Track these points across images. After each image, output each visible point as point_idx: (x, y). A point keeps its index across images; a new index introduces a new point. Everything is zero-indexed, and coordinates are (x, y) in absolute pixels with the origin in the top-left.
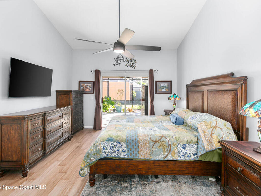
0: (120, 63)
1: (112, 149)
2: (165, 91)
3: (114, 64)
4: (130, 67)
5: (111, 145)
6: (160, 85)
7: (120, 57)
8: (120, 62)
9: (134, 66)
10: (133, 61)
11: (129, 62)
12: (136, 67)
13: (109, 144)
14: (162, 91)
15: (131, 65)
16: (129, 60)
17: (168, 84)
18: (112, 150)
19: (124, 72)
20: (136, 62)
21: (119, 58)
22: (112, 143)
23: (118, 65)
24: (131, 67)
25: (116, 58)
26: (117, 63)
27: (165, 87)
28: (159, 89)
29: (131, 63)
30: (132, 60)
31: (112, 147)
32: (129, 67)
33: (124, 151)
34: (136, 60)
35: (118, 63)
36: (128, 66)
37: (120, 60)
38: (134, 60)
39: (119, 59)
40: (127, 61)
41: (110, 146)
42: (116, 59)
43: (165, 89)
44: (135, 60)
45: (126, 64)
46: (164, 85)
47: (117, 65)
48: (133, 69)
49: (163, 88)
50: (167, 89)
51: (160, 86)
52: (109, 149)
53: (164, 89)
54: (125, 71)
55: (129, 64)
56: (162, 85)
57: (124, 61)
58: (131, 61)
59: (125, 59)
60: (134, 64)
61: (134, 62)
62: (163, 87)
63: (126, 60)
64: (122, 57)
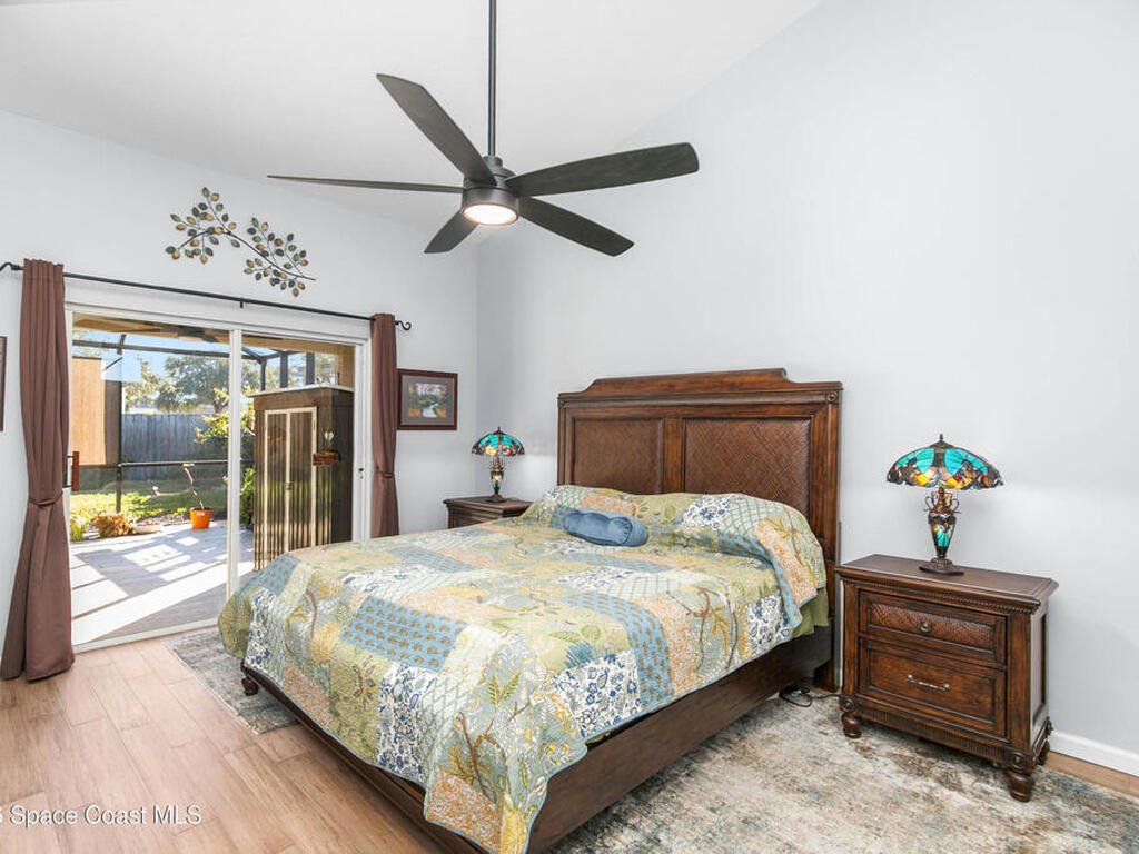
0: (209, 252)
1: (595, 695)
2: (434, 416)
3: (171, 250)
4: (274, 282)
5: (590, 678)
6: (415, 388)
7: (209, 211)
8: (208, 244)
9: (292, 284)
10: (291, 254)
11: (264, 254)
12: (303, 288)
13: (581, 679)
14: (423, 418)
15: (275, 272)
16: (264, 243)
17: (444, 387)
18: (597, 699)
19: (238, 303)
20: (307, 263)
21: (204, 217)
22: (592, 670)
23: (197, 258)
24: (278, 286)
25: (185, 213)
26: (189, 247)
27: (434, 398)
28: (410, 410)
29: (281, 261)
30: (282, 248)
31: (593, 688)
32: (265, 280)
33: (632, 687)
34: (303, 254)
35: (201, 248)
36: (258, 277)
37: (211, 231)
38: (292, 248)
39: (205, 225)
40: (254, 244)
41: (588, 682)
42: (183, 219)
43: (434, 409)
44: (298, 251)
45: (248, 262)
46: (431, 390)
47: (191, 255)
48: (286, 296)
49: (428, 405)
50: (441, 409)
51: (415, 393)
52: (584, 701)
53: (432, 407)
54: (242, 301)
55: (266, 264)
56: (422, 389)
57: (238, 246)
58: (280, 253)
59: (241, 232)
60: (293, 271)
61: (295, 258)
62: (428, 401)
63: (248, 238)
64: (225, 218)
